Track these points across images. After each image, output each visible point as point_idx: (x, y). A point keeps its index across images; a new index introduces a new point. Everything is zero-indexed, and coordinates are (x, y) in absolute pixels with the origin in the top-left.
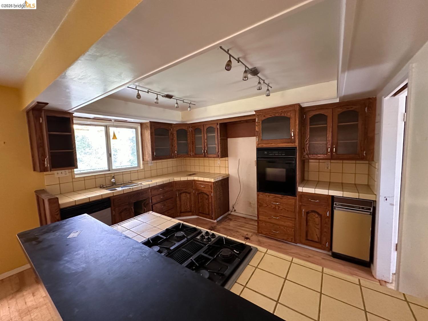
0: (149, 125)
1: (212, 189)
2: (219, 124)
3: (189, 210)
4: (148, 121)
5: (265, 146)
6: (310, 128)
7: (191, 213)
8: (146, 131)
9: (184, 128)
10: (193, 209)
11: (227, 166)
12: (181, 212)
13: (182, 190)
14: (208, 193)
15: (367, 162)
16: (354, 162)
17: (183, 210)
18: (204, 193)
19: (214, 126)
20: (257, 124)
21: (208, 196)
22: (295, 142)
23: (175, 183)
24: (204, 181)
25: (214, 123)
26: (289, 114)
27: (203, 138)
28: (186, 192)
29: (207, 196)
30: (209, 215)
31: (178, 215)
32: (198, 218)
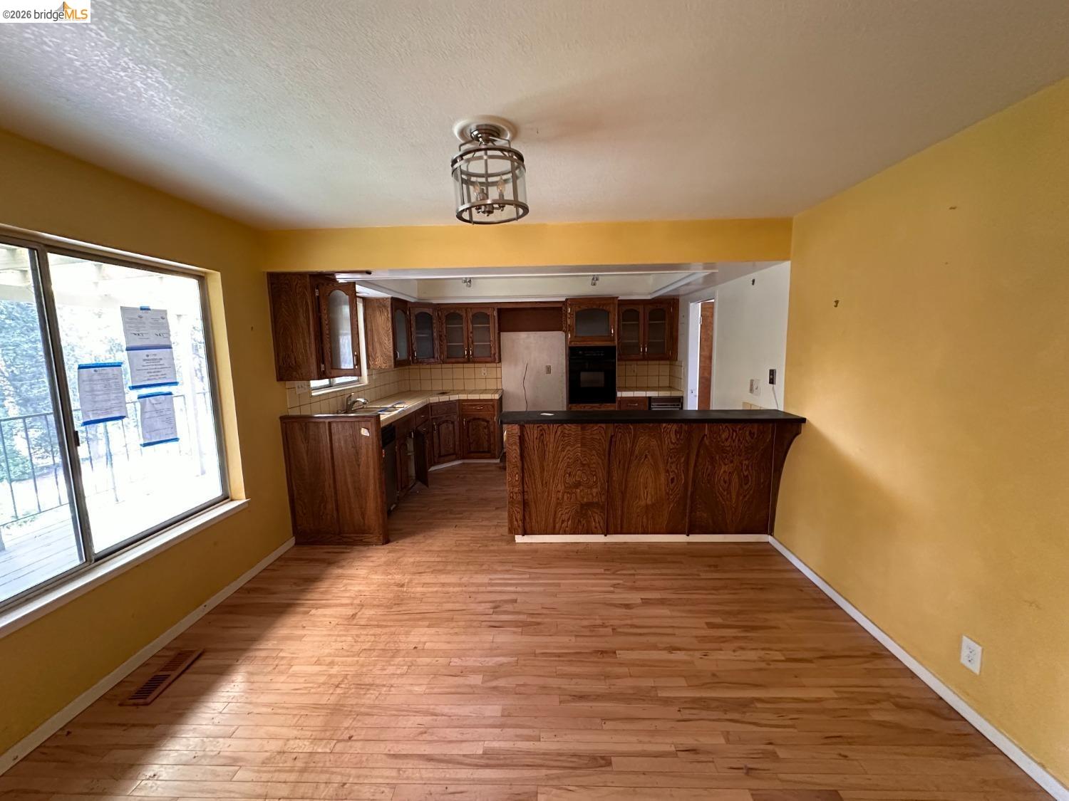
0: (389, 304)
1: (494, 411)
2: (496, 310)
3: (452, 451)
4: (390, 296)
5: (578, 344)
6: (623, 325)
7: (454, 457)
8: (378, 314)
9: (426, 310)
10: (457, 448)
11: (499, 376)
12: (440, 456)
13: (441, 418)
14: (488, 419)
15: (668, 362)
16: (657, 362)
17: (443, 452)
18: (479, 419)
19: (489, 312)
20: (569, 316)
21: (488, 422)
22: (614, 340)
23: (431, 407)
24: (480, 400)
25: (488, 308)
26: (608, 308)
27: (465, 329)
28: (447, 421)
29: (486, 424)
30: (489, 452)
31: (436, 461)
32: (464, 463)
